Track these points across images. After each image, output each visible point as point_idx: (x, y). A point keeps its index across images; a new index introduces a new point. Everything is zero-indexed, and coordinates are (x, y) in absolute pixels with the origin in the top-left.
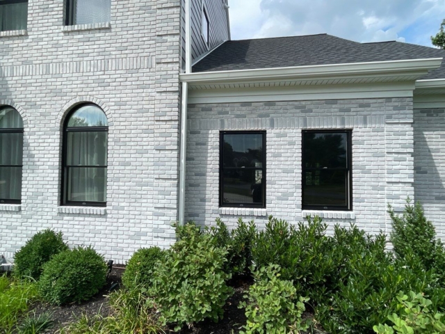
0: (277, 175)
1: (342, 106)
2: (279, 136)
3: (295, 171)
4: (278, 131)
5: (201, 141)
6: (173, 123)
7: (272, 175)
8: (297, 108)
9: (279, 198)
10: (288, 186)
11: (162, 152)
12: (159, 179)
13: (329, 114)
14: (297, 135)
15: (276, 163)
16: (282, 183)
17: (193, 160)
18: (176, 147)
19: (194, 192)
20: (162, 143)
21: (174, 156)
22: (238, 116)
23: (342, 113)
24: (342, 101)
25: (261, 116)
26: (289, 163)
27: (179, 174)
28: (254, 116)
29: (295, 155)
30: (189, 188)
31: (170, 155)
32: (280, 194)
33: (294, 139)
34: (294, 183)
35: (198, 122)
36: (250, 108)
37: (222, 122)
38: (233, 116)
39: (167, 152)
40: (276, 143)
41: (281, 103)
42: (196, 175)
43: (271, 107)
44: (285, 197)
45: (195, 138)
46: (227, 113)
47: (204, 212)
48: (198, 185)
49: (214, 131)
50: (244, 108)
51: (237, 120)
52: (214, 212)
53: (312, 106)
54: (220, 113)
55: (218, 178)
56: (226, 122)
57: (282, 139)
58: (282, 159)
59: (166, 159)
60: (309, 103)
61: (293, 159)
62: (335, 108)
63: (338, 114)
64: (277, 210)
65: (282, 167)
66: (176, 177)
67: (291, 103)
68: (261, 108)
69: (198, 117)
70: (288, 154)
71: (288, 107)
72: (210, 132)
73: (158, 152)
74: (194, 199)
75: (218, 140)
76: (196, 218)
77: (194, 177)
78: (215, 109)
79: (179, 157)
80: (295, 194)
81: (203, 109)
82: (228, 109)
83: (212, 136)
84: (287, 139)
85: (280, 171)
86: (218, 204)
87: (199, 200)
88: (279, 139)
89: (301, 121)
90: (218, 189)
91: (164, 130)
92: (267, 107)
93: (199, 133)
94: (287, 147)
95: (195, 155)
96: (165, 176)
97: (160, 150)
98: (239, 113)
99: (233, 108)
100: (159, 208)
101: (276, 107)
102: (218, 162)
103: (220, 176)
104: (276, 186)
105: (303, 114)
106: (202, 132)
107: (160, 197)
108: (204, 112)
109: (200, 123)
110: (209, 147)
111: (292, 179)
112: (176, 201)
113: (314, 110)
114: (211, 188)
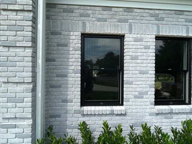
0: (134, 76)
1: (187, 17)
2: (136, 40)
3: (150, 72)
4: (135, 36)
5: (63, 42)
6: (26, 14)
7: (130, 76)
8: (152, 15)
9: (136, 97)
10: (144, 86)
11: (11, 50)
12: (8, 82)
13: (177, 23)
14: (151, 40)
15: (134, 65)
16: (139, 83)
17: (54, 61)
18: (30, 44)
19: (56, 93)
20: (11, 38)
21: (27, 55)
22: (99, 20)
23: (187, 24)
24: (187, 13)
25: (120, 21)
26: (145, 65)
27: (34, 77)
28: (114, 20)
29: (150, 58)
30: (51, 89)
31: (22, 54)
32: (137, 93)
33: (149, 44)
34: (149, 83)
35: (59, 22)
36: (111, 13)
37: (84, 24)
38: (94, 19)
39: (18, 50)
40: (134, 47)
41: (139, 11)
42: (57, 76)
43: (130, 13)
44: (140, 96)
45: (56, 39)
46: (88, 16)
47: (67, 113)
48: (60, 87)
49: (76, 33)
50: (105, 12)
51: (99, 23)
52: (76, 112)
53: (164, 16)
54: (81, 15)
55: (80, 79)
56: (88, 25)
57: (139, 43)
58: (139, 61)
59: (16, 59)
60: (162, 12)
61: (148, 61)
62: (182, 18)
63: (184, 23)
64: (134, 107)
65: (138, 68)
66: (30, 80)
67: (147, 11)
68: (121, 13)
69: (59, 18)
70: (144, 58)
71: (145, 15)
72: (72, 33)
73: (7, 49)
74: (55, 100)
75: (80, 42)
76: (58, 119)
77: (56, 79)
78: (77, 11)
79: (34, 56)
80: (149, 93)
81: (65, 11)
82: (90, 12)
83: (74, 37)
84: (144, 43)
85: (137, 72)
86: (79, 104)
87: (61, 101)
88: (136, 43)
89: (155, 28)
90: (80, 89)
91: (13, 22)
92: (126, 13)
93: (60, 34)
94: (144, 50)
95: (56, 56)
96: (16, 80)
97: (9, 47)
98: (100, 16)
99: (94, 12)
100: (9, 119)
101: (134, 14)
102: (80, 64)
103: (81, 77)
104: (134, 86)
105: (157, 22)
106: (63, 33)
107: (10, 104)
108: (65, 14)
109: (62, 24)
110: (71, 49)
111: (147, 79)
112: (30, 110)
113: (165, 19)
114: (73, 89)
